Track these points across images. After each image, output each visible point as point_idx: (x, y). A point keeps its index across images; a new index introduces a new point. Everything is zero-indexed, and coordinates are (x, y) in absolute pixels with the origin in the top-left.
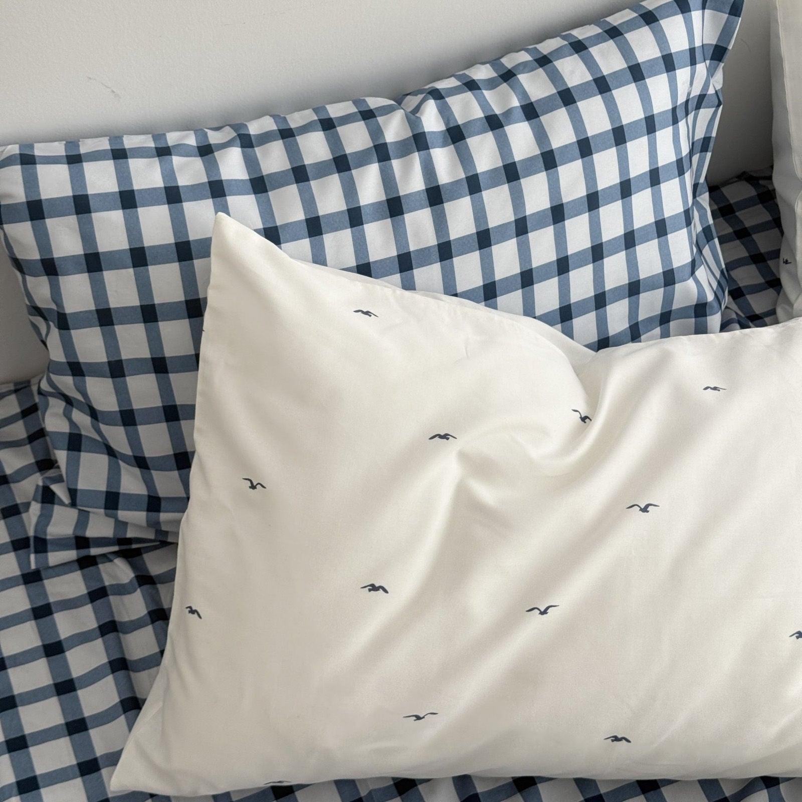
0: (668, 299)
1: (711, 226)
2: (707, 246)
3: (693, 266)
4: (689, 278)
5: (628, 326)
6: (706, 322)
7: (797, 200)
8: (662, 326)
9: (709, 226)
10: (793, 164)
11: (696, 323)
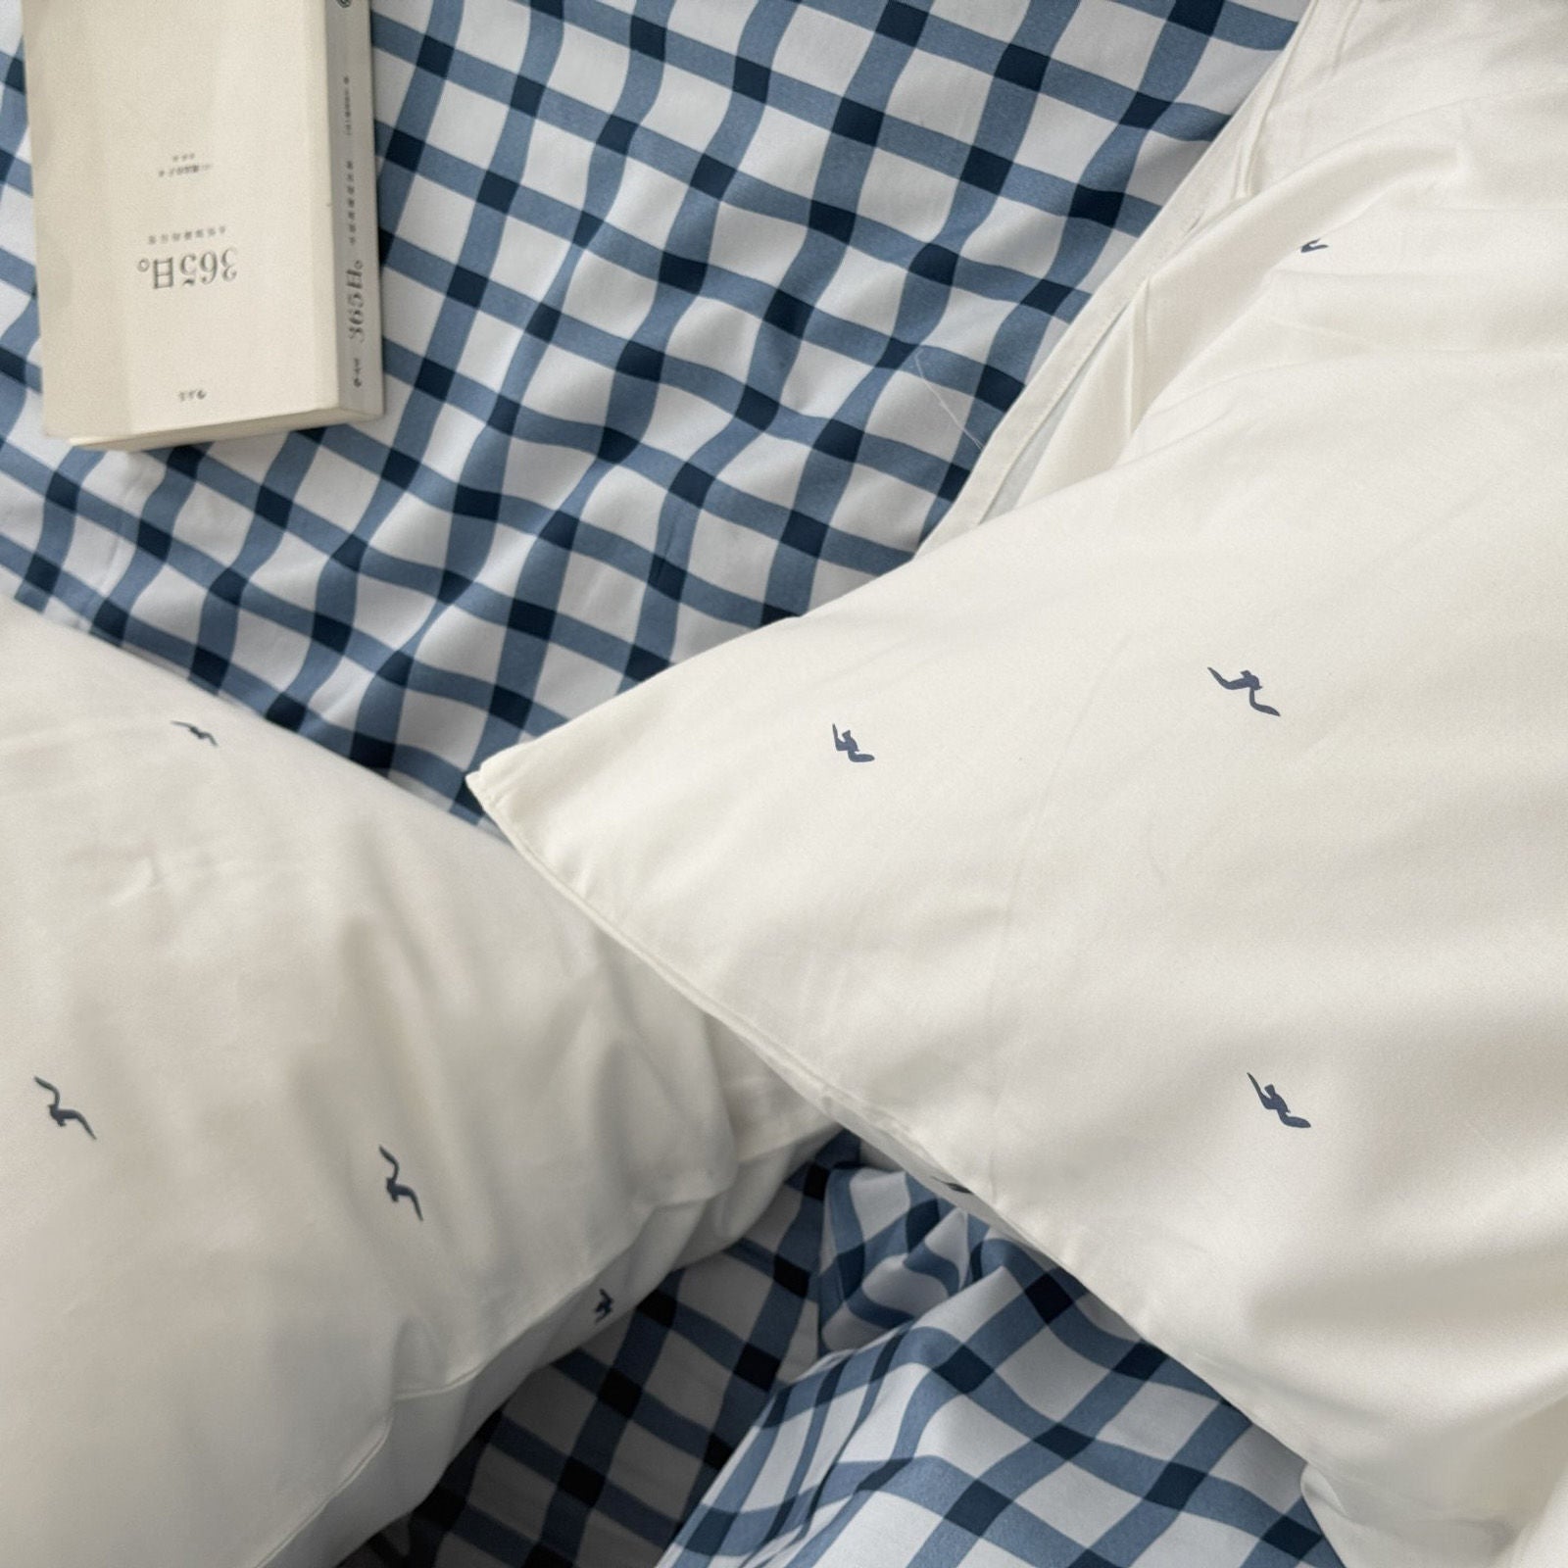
0: (1023, 1469)
1: (685, 1542)
2: (747, 1508)
3: (879, 1478)
4: (926, 1460)
5: (1184, 1516)
6: (978, 1336)
7: (451, 1388)
8: (1088, 1433)
9: (692, 1546)
10: (369, 1465)
11: (1002, 1359)
